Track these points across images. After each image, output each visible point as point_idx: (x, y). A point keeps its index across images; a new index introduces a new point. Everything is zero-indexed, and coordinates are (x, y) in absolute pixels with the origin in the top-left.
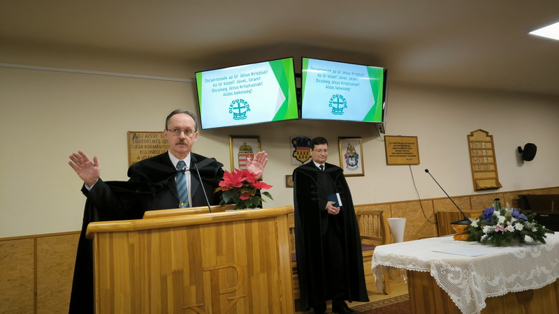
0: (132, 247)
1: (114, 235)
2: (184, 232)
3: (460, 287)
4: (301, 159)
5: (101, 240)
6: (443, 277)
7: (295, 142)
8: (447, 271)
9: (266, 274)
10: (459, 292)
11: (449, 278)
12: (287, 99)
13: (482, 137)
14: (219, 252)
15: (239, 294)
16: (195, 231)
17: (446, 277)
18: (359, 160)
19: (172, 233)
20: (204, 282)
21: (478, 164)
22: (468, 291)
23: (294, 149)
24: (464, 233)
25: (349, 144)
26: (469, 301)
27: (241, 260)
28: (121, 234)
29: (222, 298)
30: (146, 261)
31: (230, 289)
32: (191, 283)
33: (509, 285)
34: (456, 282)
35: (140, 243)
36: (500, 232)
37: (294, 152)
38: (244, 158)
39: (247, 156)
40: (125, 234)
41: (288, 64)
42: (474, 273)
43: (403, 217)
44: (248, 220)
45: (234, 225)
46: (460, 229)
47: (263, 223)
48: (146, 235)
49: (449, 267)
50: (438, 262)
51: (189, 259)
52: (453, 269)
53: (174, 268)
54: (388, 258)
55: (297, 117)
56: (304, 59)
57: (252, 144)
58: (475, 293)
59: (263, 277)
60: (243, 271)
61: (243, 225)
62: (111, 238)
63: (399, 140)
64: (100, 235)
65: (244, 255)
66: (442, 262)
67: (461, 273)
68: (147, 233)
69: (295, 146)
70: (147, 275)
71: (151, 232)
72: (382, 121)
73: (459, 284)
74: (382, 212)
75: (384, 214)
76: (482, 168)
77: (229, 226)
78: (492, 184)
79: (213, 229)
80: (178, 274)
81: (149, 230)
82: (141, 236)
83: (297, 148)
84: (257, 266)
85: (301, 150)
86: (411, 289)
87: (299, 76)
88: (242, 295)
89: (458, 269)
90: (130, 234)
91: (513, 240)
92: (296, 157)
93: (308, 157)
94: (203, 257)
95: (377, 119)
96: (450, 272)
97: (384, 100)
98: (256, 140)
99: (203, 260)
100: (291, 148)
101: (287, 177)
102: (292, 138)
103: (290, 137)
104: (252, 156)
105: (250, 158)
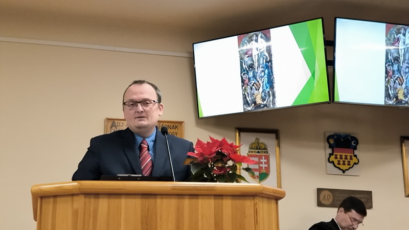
0: (75, 213)
1: (58, 199)
2: (138, 201)
4: (341, 167)
5: (44, 204)
7: (332, 141)
12: (313, 75)
16: (150, 202)
19: (123, 201)
23: (330, 151)
28: (66, 198)
35: (85, 209)
37: (331, 155)
38: (256, 159)
39: (260, 157)
40: (69, 199)
41: (315, 28)
48: (92, 200)
55: (328, 100)
56: (337, 19)
57: (268, 141)
61: (212, 202)
62: (55, 203)
64: (44, 200)
68: (95, 198)
69: (331, 146)
71: (99, 198)
77: (194, 201)
79: (173, 202)
82: (87, 200)
83: (335, 149)
85: (341, 153)
87: (330, 44)
90: (75, 198)
92: (333, 162)
93: (352, 163)
98: (274, 135)
100: (325, 149)
101: (319, 191)
102: (328, 134)
103: (325, 134)
104: (267, 158)
105: (264, 161)
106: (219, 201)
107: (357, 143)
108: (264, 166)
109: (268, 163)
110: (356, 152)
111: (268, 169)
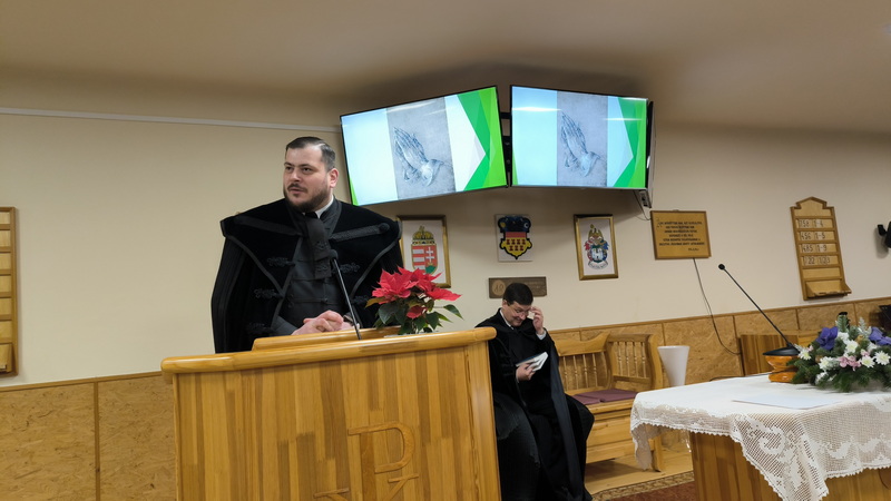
0: (230, 396)
1: (203, 377)
2: (316, 372)
3: (781, 460)
4: (514, 252)
5: (182, 384)
6: (753, 444)
7: (503, 225)
8: (759, 434)
9: (451, 440)
10: (779, 469)
11: (762, 446)
12: (488, 154)
13: (816, 209)
14: (372, 404)
15: (407, 473)
16: (333, 369)
17: (755, 443)
18: (610, 252)
19: (296, 373)
20: (350, 454)
21: (810, 255)
22: (795, 468)
23: (501, 236)
24: (786, 371)
25: (592, 226)
26: (797, 484)
27: (409, 417)
28: (214, 376)
29: (378, 478)
30: (254, 420)
31: (393, 466)
32: (328, 456)
33: (866, 457)
34: (774, 452)
35: (243, 390)
36: (849, 368)
37: (502, 240)
38: (421, 251)
40: (220, 376)
41: (489, 97)
42: (805, 437)
43: (683, 343)
44: (420, 351)
45: (397, 361)
46: (780, 364)
47: (445, 356)
48: (253, 377)
49: (762, 428)
50: (742, 419)
51: (324, 416)
52: (768, 430)
53: (299, 430)
54: (658, 412)
55: (505, 184)
56: (515, 90)
57: (434, 228)
58: (808, 471)
59: (446, 444)
60: (413, 435)
61: (412, 360)
62: (198, 382)
63: (675, 218)
64: (181, 378)
65: (414, 408)
66: (748, 419)
67: (782, 437)
68: (256, 374)
69: (502, 231)
70: (255, 442)
71: (261, 373)
72: (647, 186)
73: (778, 456)
74: (648, 337)
75: (651, 340)
76: (817, 261)
77: (389, 362)
78: (834, 287)
79: (363, 366)
80: (306, 441)
81: (258, 370)
82: (245, 378)
83: (507, 233)
84: (436, 427)
85: (513, 238)
86: (698, 463)
87: (506, 116)
88: (412, 475)
89: (776, 431)
90: (227, 376)
91: (872, 381)
92: (505, 248)
93: (525, 247)
94: (347, 411)
95: (637, 183)
96: (763, 435)
97: (648, 154)
98: (440, 222)
99: (348, 417)
100: (496, 234)
101: (491, 281)
102: (499, 217)
103: (495, 217)
104: (434, 248)
105: (430, 252)
106: (422, 358)
107: (529, 225)
108: (430, 258)
109: (435, 254)
110: (529, 236)
111: (435, 261)
